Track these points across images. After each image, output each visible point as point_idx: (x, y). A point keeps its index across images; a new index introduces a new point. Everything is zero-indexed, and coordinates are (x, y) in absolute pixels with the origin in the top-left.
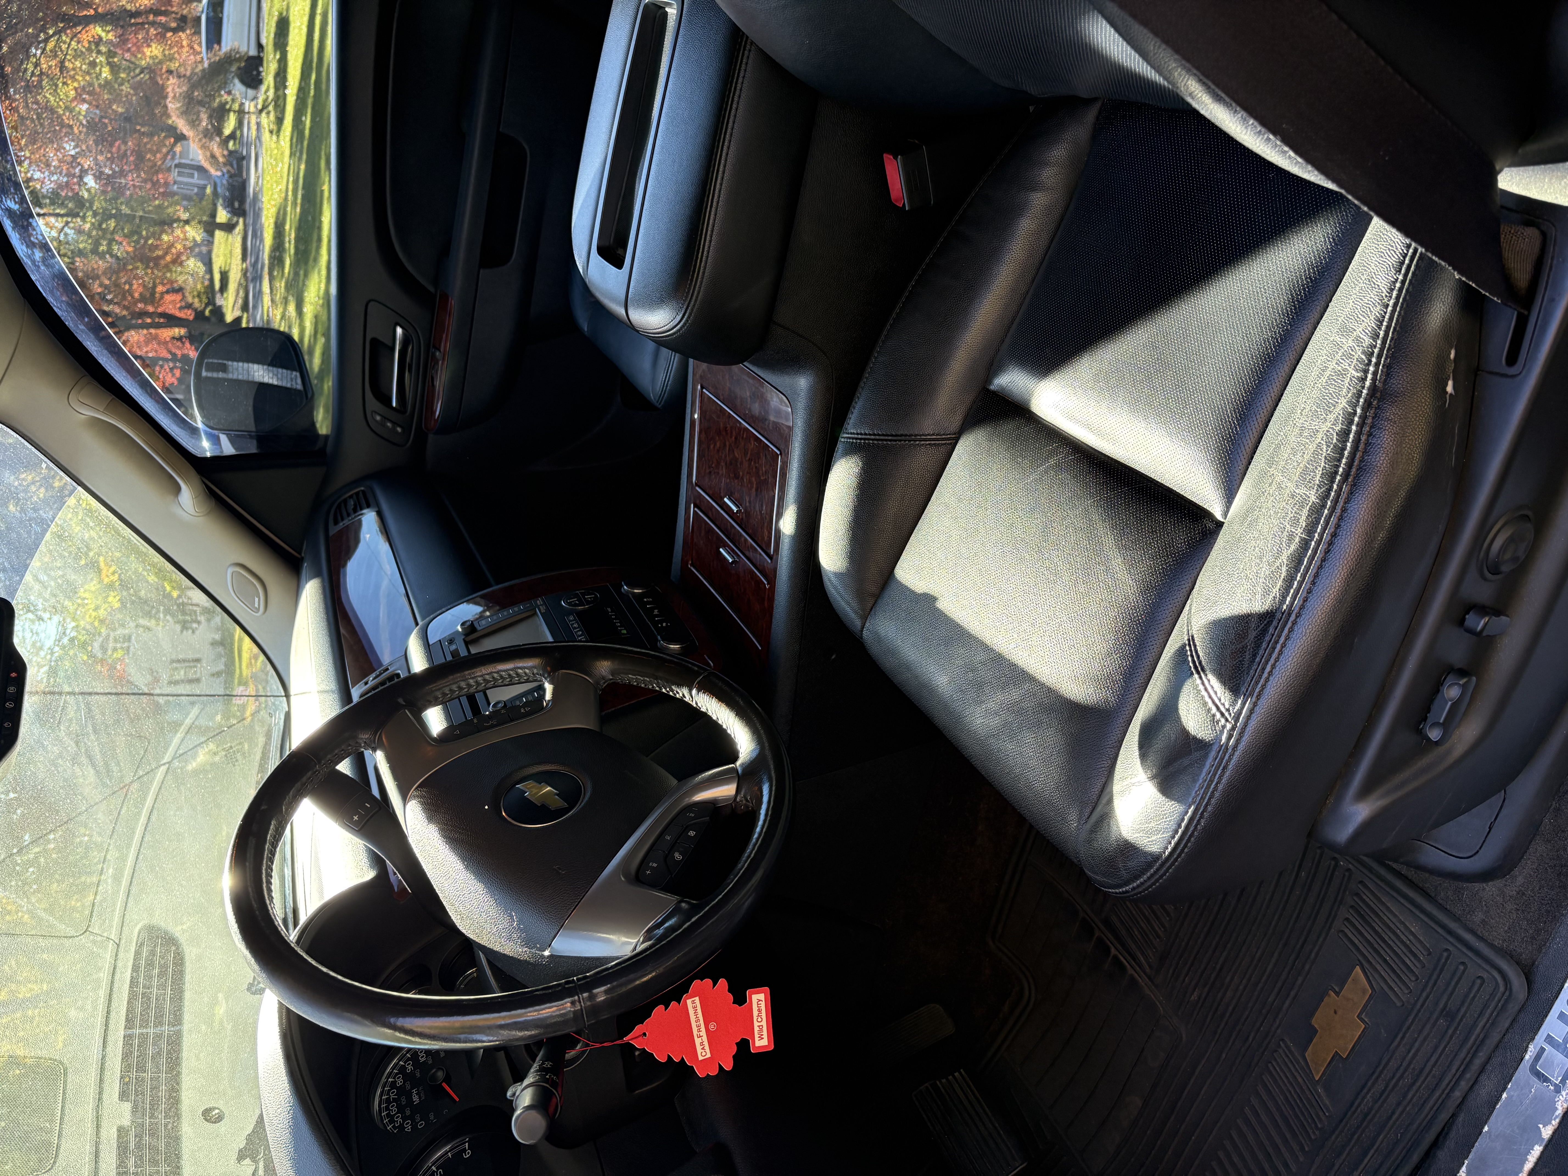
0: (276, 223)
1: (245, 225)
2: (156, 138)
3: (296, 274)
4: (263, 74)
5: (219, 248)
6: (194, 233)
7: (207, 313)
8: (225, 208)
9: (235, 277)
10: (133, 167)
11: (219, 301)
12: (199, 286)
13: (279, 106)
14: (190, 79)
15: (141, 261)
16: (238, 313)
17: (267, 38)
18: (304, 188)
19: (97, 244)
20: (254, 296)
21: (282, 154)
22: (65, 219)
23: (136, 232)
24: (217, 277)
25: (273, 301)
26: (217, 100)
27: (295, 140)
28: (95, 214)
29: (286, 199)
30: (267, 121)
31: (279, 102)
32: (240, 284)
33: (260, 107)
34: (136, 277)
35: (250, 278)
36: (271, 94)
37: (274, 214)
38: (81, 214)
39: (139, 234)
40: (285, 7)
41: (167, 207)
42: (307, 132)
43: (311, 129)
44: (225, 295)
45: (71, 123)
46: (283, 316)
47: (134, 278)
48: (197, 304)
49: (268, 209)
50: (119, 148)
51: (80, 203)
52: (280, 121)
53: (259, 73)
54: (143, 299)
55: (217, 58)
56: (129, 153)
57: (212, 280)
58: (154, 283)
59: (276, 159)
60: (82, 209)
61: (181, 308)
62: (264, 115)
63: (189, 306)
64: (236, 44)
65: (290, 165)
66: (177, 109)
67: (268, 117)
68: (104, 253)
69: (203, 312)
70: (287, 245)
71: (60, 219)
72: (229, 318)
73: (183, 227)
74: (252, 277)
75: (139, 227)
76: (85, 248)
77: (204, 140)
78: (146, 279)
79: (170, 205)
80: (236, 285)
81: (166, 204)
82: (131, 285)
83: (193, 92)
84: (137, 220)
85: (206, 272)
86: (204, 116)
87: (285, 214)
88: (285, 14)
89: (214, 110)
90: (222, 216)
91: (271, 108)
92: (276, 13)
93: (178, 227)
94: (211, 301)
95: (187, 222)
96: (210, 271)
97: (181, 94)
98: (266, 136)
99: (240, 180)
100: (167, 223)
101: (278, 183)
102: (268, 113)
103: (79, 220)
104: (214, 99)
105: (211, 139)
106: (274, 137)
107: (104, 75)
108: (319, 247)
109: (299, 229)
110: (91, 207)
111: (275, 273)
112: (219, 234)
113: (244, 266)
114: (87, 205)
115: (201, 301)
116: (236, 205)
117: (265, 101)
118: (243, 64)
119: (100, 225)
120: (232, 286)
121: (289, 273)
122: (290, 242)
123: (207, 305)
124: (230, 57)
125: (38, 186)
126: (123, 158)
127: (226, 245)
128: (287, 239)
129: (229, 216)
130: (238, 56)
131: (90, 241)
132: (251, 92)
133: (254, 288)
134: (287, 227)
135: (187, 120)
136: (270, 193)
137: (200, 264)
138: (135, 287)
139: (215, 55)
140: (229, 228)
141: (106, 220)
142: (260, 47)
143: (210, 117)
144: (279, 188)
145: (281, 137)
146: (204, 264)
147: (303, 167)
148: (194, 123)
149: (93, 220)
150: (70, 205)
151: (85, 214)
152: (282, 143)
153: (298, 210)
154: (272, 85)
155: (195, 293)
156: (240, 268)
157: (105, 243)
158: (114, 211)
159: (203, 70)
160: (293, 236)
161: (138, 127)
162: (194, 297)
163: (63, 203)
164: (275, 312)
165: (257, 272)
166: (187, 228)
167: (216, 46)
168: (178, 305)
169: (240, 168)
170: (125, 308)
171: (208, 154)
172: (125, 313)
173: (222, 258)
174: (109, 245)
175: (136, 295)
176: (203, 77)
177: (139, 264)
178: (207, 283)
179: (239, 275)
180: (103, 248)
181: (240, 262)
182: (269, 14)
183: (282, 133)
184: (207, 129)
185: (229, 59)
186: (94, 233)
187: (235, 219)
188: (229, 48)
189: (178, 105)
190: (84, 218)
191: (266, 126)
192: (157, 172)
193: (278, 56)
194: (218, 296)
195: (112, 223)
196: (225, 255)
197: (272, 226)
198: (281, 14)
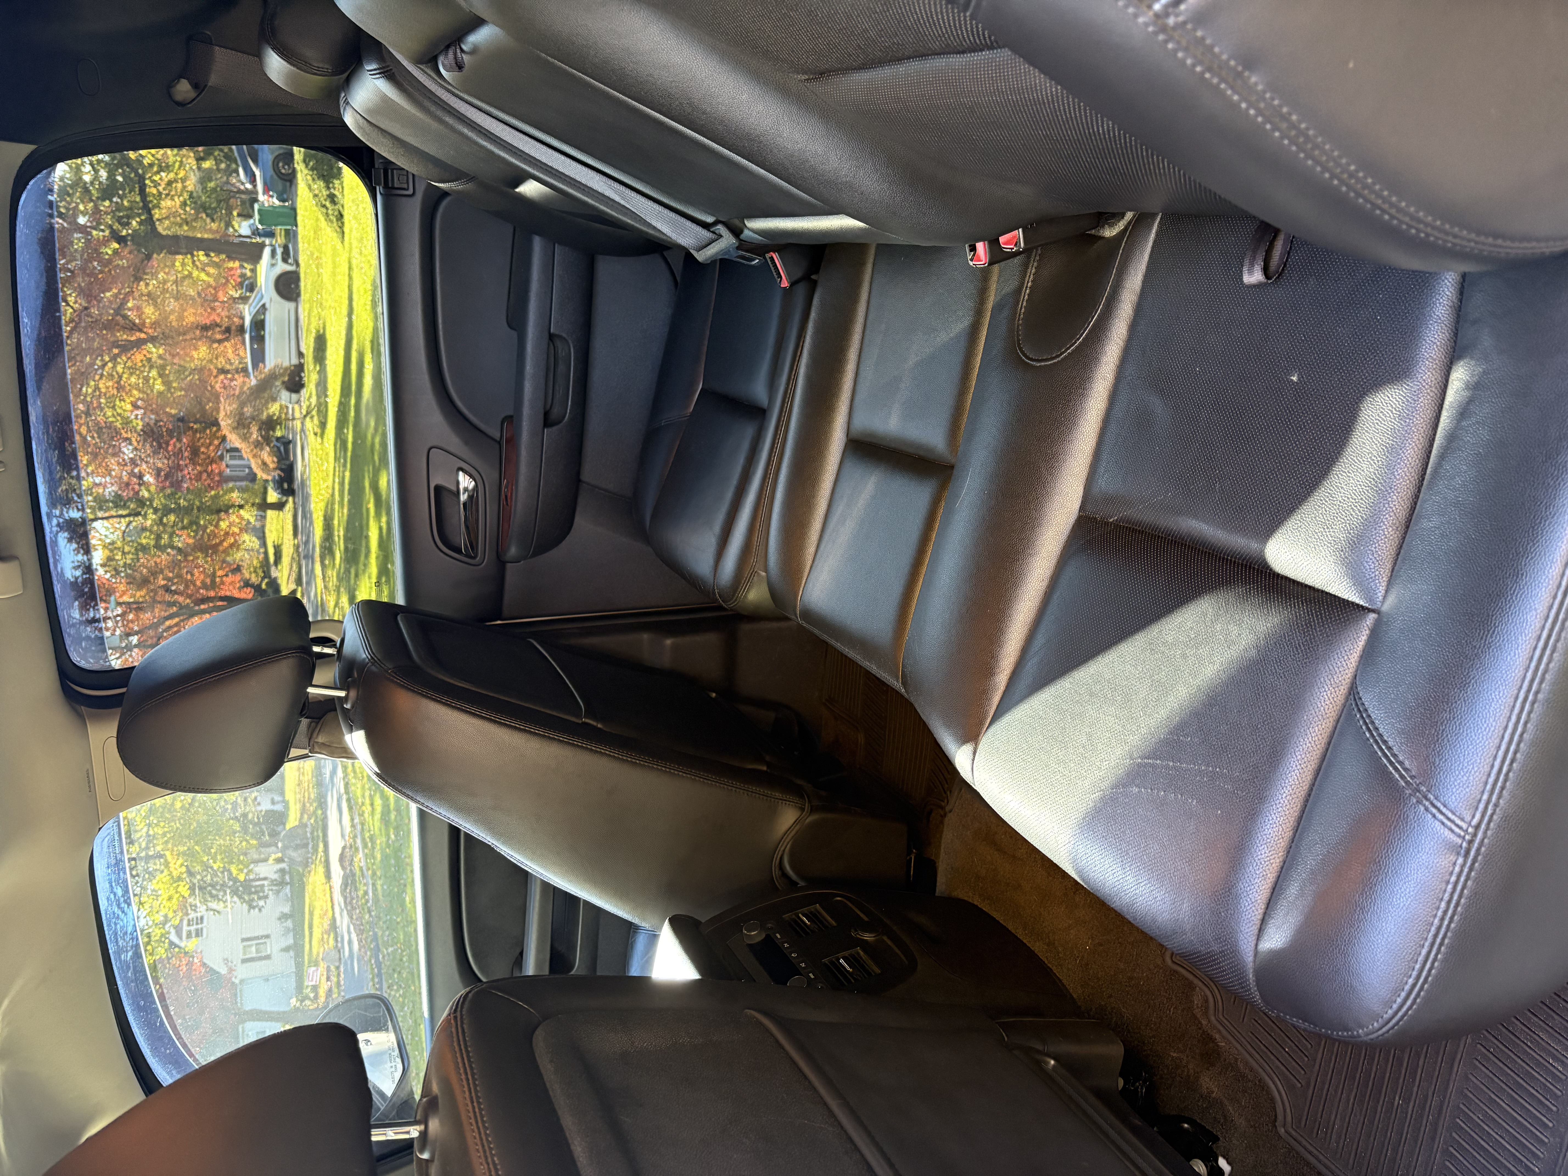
0: (325, 516)
1: (294, 503)
2: (208, 431)
3: (348, 571)
4: (306, 379)
5: (271, 523)
6: (249, 515)
7: (264, 586)
8: (276, 490)
9: (288, 551)
10: (188, 461)
11: (274, 573)
12: (255, 562)
13: (322, 412)
14: (238, 397)
15: (201, 550)
16: (293, 586)
17: (308, 349)
18: (349, 494)
19: (158, 537)
20: (307, 573)
21: (327, 454)
22: (127, 519)
23: (194, 523)
24: (271, 551)
25: (326, 587)
26: (265, 414)
27: (338, 446)
28: (156, 511)
29: (333, 495)
30: (311, 425)
31: (322, 409)
32: (293, 558)
33: (304, 412)
34: (197, 567)
35: (302, 555)
36: (314, 400)
37: (323, 508)
38: (143, 513)
39: (197, 523)
40: (321, 326)
41: (223, 496)
42: (350, 446)
43: (354, 443)
44: (279, 567)
45: (129, 436)
46: (337, 605)
47: (195, 567)
48: (254, 579)
49: (316, 503)
50: (175, 446)
51: (141, 502)
52: (323, 425)
53: (301, 378)
54: (204, 586)
55: (263, 376)
56: (183, 449)
57: (266, 553)
58: (214, 569)
59: (321, 459)
60: (143, 508)
61: (240, 588)
62: (308, 419)
63: (247, 584)
64: (279, 361)
65: (335, 467)
66: (229, 425)
67: (312, 421)
68: (165, 547)
69: (259, 586)
70: (336, 539)
71: (122, 520)
72: (285, 591)
73: (238, 511)
74: (303, 555)
75: (198, 517)
76: (148, 544)
77: (255, 451)
78: (206, 566)
79: (225, 494)
80: (290, 558)
81: (221, 493)
82: (192, 575)
83: (242, 408)
84: (195, 511)
85: (261, 547)
86: (254, 429)
87: (333, 510)
88: (322, 331)
89: (263, 423)
90: (273, 496)
91: (314, 413)
92: (314, 331)
93: (234, 513)
94: (267, 574)
95: (241, 507)
96: (264, 544)
97: (231, 412)
98: (311, 437)
99: (288, 463)
100: (222, 509)
101: (324, 480)
102: (312, 417)
103: (140, 518)
104: (263, 412)
105: (262, 449)
106: (319, 439)
107: (157, 387)
108: (367, 555)
109: (347, 530)
110: (151, 505)
111: (327, 562)
112: (270, 513)
113: (296, 541)
114: (148, 503)
115: (257, 576)
116: (286, 486)
117: (309, 407)
118: (286, 379)
119: (161, 519)
120: (286, 560)
121: (340, 565)
122: (339, 536)
123: (263, 579)
124: (274, 373)
125: (101, 491)
126: (178, 454)
127: (278, 521)
128: (336, 533)
129: (280, 496)
130: (281, 371)
131: (152, 537)
132: (294, 396)
133: (307, 565)
134: (336, 522)
135: (238, 434)
136: (318, 488)
137: (254, 539)
138: (197, 574)
139: (261, 373)
140: (279, 506)
141: (166, 515)
142: (301, 355)
143: (260, 429)
144: (326, 485)
145: (325, 440)
146: (259, 538)
147: (347, 474)
148: (245, 438)
149: (154, 517)
150: (132, 506)
151: (146, 513)
152: (326, 444)
153: (345, 511)
154: (314, 392)
155: (252, 569)
156: (292, 543)
157: (166, 537)
158: (173, 506)
159: (250, 388)
160: (342, 533)
161: (192, 425)
162: (251, 573)
163: (125, 505)
164: (329, 598)
165: (308, 550)
166: (242, 512)
167: (261, 365)
168: (238, 585)
169: (287, 451)
170: (189, 596)
171: (260, 462)
172: (188, 601)
173: (275, 533)
174: (171, 537)
175: (198, 583)
176: (252, 394)
177: (199, 554)
178: (261, 556)
179: (292, 550)
180: (164, 541)
181: (292, 537)
182: (307, 330)
183: (325, 436)
184: (258, 441)
185: (272, 377)
186: (155, 528)
187: (284, 499)
188: (272, 365)
189: (230, 422)
190: (145, 517)
191: (311, 429)
192: (211, 463)
193: (318, 368)
194: (273, 569)
195: (172, 518)
196: (277, 530)
197: (322, 518)
198: (318, 331)
